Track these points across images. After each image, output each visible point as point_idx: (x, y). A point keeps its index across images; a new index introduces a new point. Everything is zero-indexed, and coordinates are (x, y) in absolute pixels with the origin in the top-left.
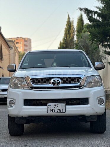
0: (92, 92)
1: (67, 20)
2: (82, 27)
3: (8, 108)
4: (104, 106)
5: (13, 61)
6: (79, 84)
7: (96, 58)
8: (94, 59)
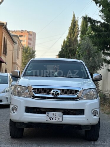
0: (88, 104)
1: (72, 19)
2: (86, 28)
3: (11, 114)
4: (98, 118)
5: (17, 56)
6: (76, 96)
7: (97, 61)
8: (95, 62)
